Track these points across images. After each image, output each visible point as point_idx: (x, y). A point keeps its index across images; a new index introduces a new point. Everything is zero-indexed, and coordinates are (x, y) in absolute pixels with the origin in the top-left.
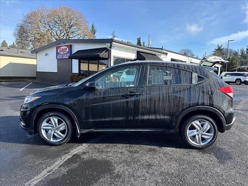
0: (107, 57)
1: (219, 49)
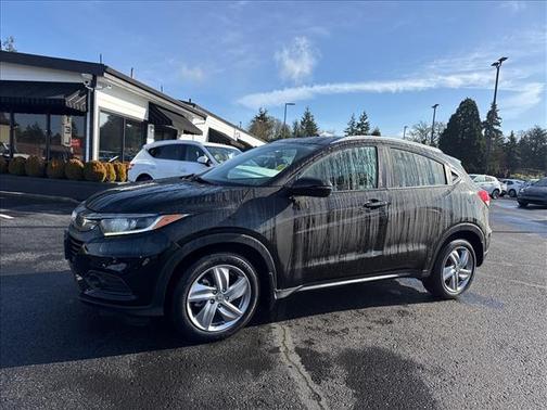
0: (83, 109)
1: (262, 118)
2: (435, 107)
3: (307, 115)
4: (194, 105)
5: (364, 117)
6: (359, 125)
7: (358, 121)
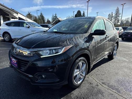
1: (29, 14)
2: (74, 12)
3: (41, 14)
4: (14, 10)
5: (56, 15)
6: (55, 17)
7: (54, 16)
